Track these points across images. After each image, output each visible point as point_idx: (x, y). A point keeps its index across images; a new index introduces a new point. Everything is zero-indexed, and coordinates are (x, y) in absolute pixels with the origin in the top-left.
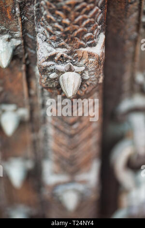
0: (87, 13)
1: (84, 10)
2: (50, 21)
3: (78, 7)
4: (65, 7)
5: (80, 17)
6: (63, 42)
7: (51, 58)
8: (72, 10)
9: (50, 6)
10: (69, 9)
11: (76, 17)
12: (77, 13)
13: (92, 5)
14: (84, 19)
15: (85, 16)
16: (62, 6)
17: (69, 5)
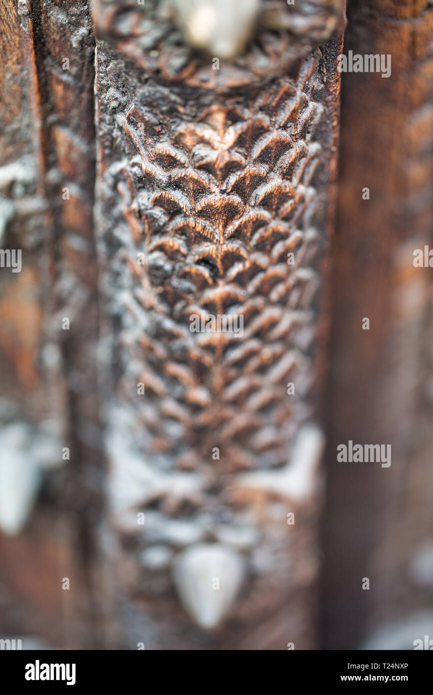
0: (263, 369)
1: (254, 363)
2: (150, 394)
3: (235, 354)
4: (195, 353)
5: (241, 385)
6: (188, 457)
7: (153, 504)
8: (217, 361)
9: (151, 349)
10: (208, 359)
11: (228, 383)
12: (233, 373)
13: (278, 348)
14: (252, 390)
15: (257, 380)
16: (185, 350)
17: (209, 348)
